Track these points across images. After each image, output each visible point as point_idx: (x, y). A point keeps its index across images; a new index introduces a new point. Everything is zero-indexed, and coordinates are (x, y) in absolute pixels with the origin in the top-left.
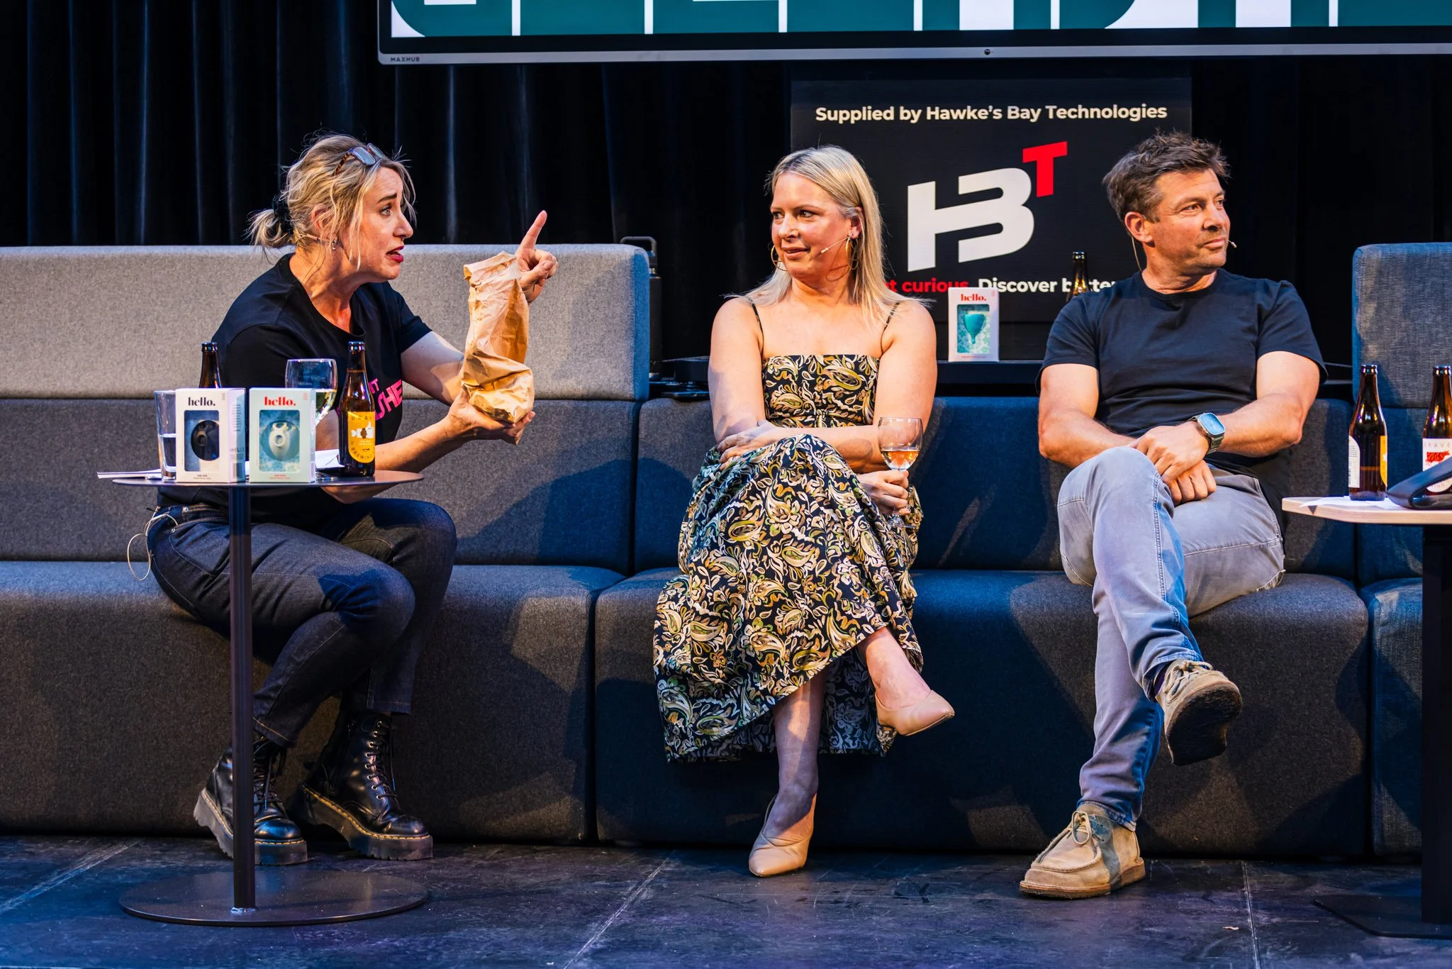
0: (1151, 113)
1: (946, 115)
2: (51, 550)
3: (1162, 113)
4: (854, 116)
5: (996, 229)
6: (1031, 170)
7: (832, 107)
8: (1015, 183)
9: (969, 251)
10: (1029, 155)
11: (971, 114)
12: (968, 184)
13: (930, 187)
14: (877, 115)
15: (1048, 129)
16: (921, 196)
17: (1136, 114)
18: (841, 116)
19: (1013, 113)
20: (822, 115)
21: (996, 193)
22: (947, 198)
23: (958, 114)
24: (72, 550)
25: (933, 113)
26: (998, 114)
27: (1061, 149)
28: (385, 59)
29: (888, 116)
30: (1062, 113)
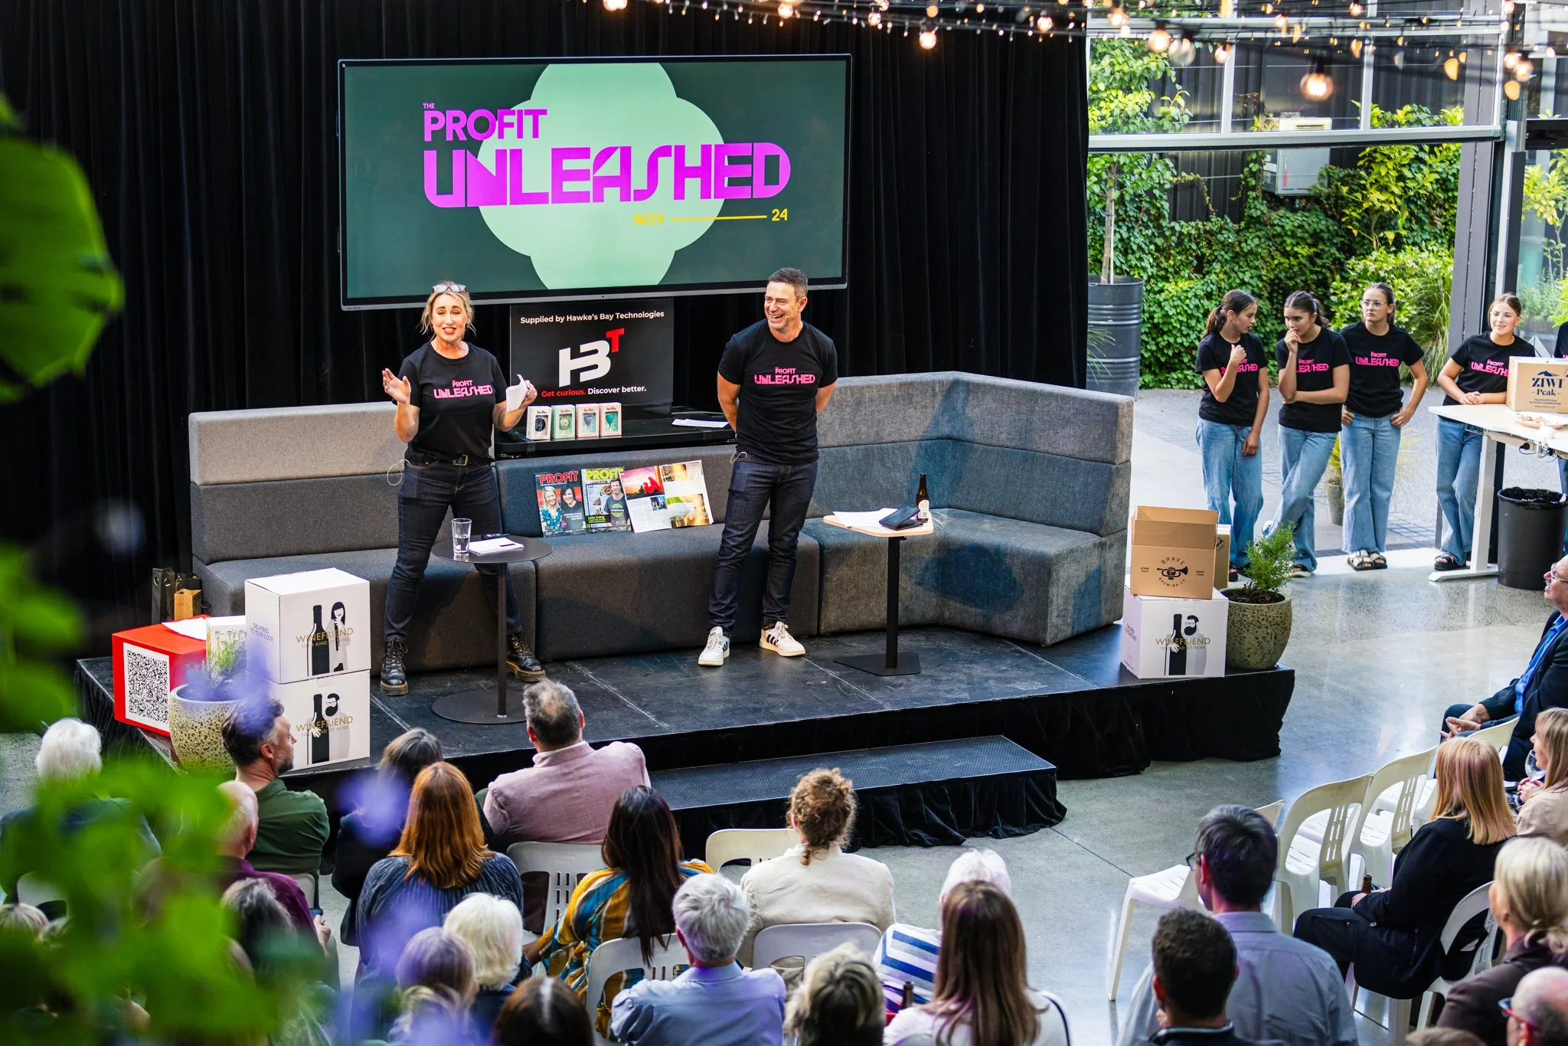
0: (658, 315)
1: (575, 318)
2: (255, 553)
3: (662, 314)
4: (536, 321)
5: (595, 367)
6: (610, 341)
7: (528, 317)
8: (603, 347)
9: (584, 377)
10: (608, 334)
11: (585, 318)
12: (584, 348)
13: (568, 350)
14: (546, 320)
15: (617, 323)
16: (565, 354)
17: (651, 315)
18: (531, 321)
19: (602, 317)
20: (523, 320)
21: (595, 352)
22: (576, 354)
23: (580, 318)
24: (264, 553)
25: (570, 318)
26: (596, 318)
27: (622, 331)
28: (344, 308)
29: (551, 319)
30: (622, 316)
